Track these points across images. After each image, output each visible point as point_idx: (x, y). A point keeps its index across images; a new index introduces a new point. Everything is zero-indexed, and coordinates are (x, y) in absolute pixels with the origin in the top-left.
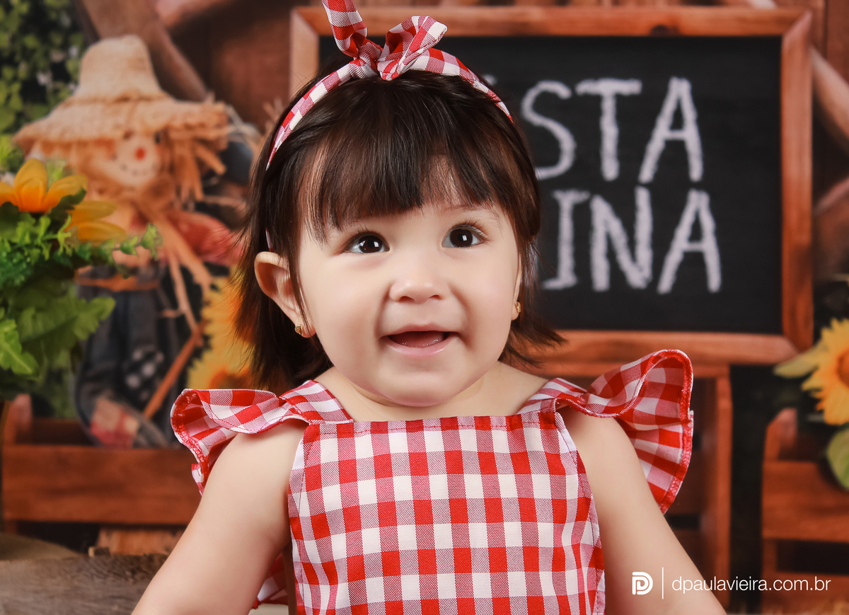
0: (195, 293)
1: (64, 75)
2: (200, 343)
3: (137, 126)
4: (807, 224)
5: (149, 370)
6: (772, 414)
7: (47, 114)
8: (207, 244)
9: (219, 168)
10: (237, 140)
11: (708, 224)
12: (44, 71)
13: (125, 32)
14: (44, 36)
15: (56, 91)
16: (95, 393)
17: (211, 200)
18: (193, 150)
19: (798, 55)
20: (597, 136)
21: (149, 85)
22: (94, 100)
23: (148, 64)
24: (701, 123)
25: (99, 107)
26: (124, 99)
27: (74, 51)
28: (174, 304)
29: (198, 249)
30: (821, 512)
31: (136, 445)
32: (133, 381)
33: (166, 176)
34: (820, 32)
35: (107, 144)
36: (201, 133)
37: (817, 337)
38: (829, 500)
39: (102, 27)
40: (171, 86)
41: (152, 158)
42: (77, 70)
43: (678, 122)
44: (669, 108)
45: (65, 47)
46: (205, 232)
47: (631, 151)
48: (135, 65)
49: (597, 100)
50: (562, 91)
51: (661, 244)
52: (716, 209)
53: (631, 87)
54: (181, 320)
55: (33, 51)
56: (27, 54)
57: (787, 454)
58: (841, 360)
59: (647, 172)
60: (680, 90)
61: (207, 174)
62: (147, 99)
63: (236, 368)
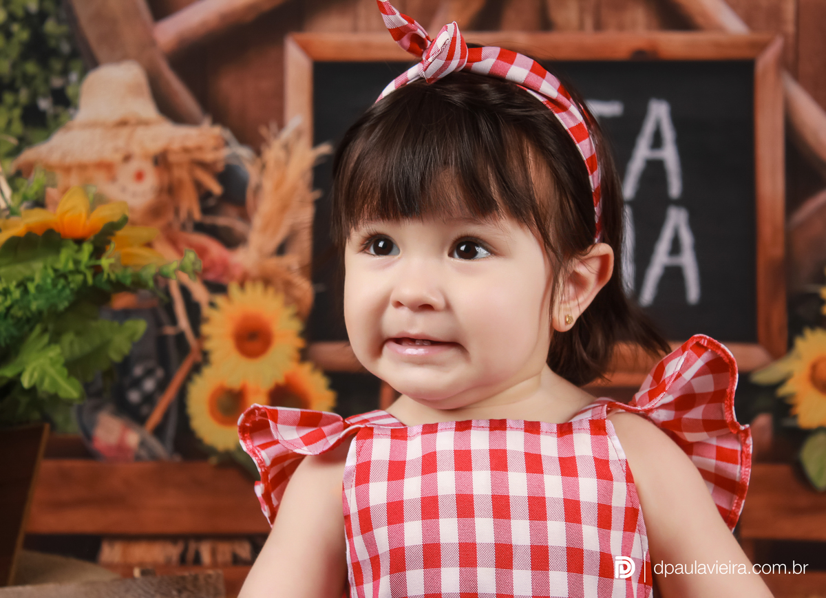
1: (64, 100)
2: (199, 358)
3: (136, 149)
4: (781, 238)
5: (149, 385)
7: (47, 137)
9: (216, 189)
10: (234, 162)
11: (687, 238)
12: (45, 96)
13: (124, 58)
14: (43, 63)
15: (56, 117)
16: (97, 408)
17: (209, 220)
18: (191, 172)
19: (771, 78)
21: (146, 109)
22: (92, 125)
23: (146, 89)
24: (680, 143)
25: (100, 130)
26: (123, 123)
27: (74, 77)
28: (174, 321)
30: (796, 512)
31: (138, 458)
32: (134, 396)
33: (165, 198)
34: (791, 56)
35: (107, 167)
36: (199, 156)
37: (790, 346)
38: (803, 500)
39: (101, 52)
40: (169, 110)
41: (151, 180)
42: (77, 96)
43: (657, 142)
44: (649, 129)
45: (65, 73)
48: (133, 90)
51: (643, 259)
52: (693, 225)
53: (612, 109)
54: (181, 337)
55: (33, 78)
56: (28, 80)
57: (763, 458)
58: (814, 368)
59: (629, 190)
60: (659, 111)
62: (145, 123)
63: (234, 382)
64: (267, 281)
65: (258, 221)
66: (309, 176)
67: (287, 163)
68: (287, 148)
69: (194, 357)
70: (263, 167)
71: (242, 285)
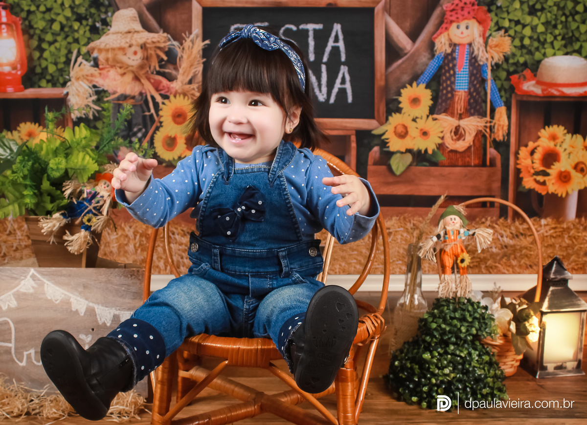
0: (156, 105)
1: (105, 23)
2: (159, 124)
3: (134, 42)
4: (384, 78)
5: (140, 135)
6: (371, 149)
7: (100, 38)
8: (161, 87)
9: (165, 58)
10: (172, 47)
11: (348, 78)
12: (98, 22)
13: (129, 6)
14: (98, 9)
15: (103, 29)
17: (162, 70)
18: (155, 51)
19: (380, 15)
20: (307, 45)
21: (138, 26)
22: (117, 33)
23: (138, 19)
24: (345, 40)
25: (120, 35)
26: (129, 32)
27: (110, 14)
28: (149, 110)
29: (157, 90)
30: (388, 184)
32: (134, 139)
33: (145, 61)
34: (388, 6)
35: (122, 49)
36: (158, 45)
37: (387, 119)
38: (391, 179)
39: (120, 5)
40: (147, 27)
41: (140, 54)
42: (111, 21)
43: (336, 40)
44: (333, 34)
45: (106, 12)
46: (160, 82)
47: (319, 51)
48: (133, 19)
49: (307, 31)
50: (294, 28)
51: (330, 86)
52: (350, 72)
53: (319, 26)
54: (151, 116)
55: (94, 14)
56: (92, 15)
57: (376, 163)
58: (395, 128)
59: (325, 59)
60: (337, 27)
61: (161, 60)
62: (138, 32)
63: (172, 134)
64: (185, 95)
65: (181, 71)
66: (201, 53)
67: (192, 48)
68: (192, 42)
69: (157, 124)
70: (183, 49)
71: (175, 96)
